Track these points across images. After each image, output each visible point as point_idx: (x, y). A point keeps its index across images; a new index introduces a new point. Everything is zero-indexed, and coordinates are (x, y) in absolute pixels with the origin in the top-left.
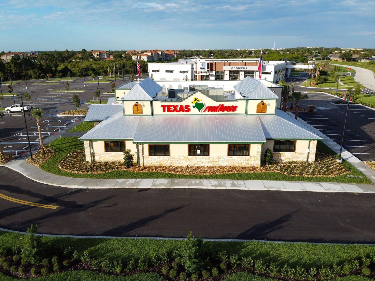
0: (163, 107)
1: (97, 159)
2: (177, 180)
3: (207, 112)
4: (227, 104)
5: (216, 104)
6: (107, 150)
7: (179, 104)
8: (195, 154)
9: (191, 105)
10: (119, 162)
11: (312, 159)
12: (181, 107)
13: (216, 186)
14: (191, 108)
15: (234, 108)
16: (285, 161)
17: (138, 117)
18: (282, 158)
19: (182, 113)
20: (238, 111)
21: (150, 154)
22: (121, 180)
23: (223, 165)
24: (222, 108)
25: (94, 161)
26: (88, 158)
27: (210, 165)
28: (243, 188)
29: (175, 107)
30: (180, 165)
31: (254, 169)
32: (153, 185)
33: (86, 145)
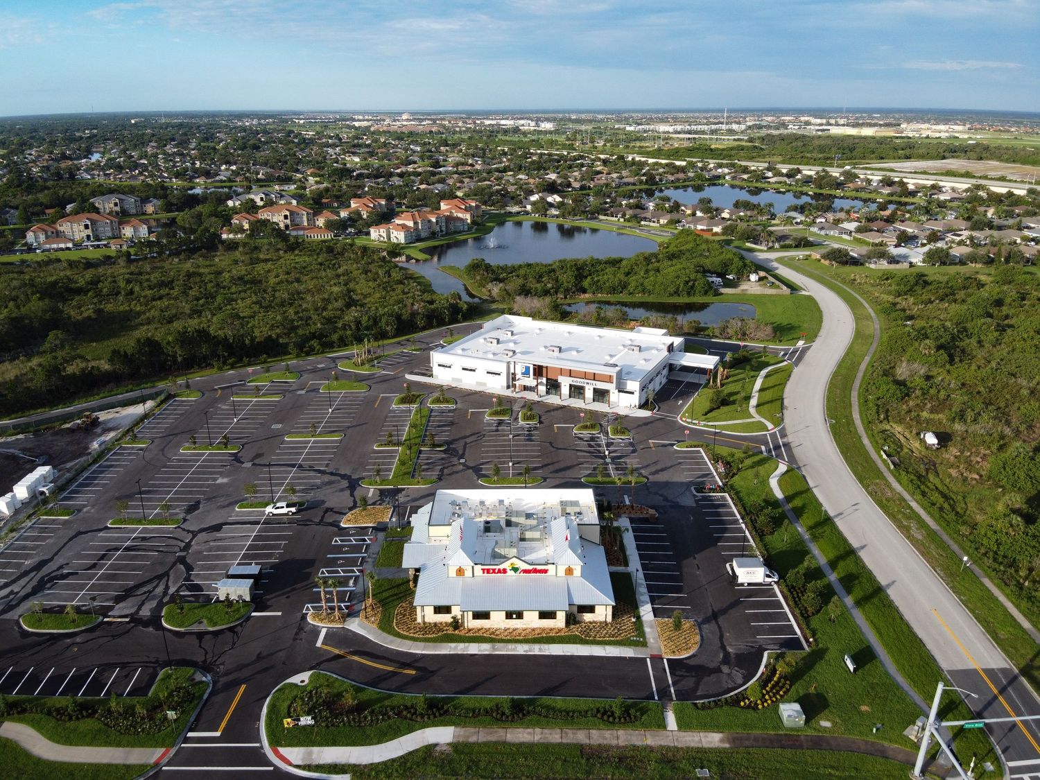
0: (483, 570)
1: (427, 620)
2: (498, 645)
3: (522, 574)
4: (539, 568)
5: (530, 567)
6: (435, 613)
7: (497, 567)
8: (511, 618)
9: (508, 569)
10: (446, 623)
11: (609, 619)
12: (499, 570)
13: (527, 651)
14: (508, 570)
15: (545, 571)
16: (587, 621)
17: (460, 578)
18: (585, 618)
19: (499, 574)
20: (549, 573)
21: (474, 618)
22: (453, 645)
23: (535, 627)
24: (536, 571)
25: (424, 623)
26: (419, 620)
27: (524, 626)
28: (547, 653)
29: (494, 570)
30: (498, 627)
31: (560, 630)
32: (479, 651)
33: (419, 609)
